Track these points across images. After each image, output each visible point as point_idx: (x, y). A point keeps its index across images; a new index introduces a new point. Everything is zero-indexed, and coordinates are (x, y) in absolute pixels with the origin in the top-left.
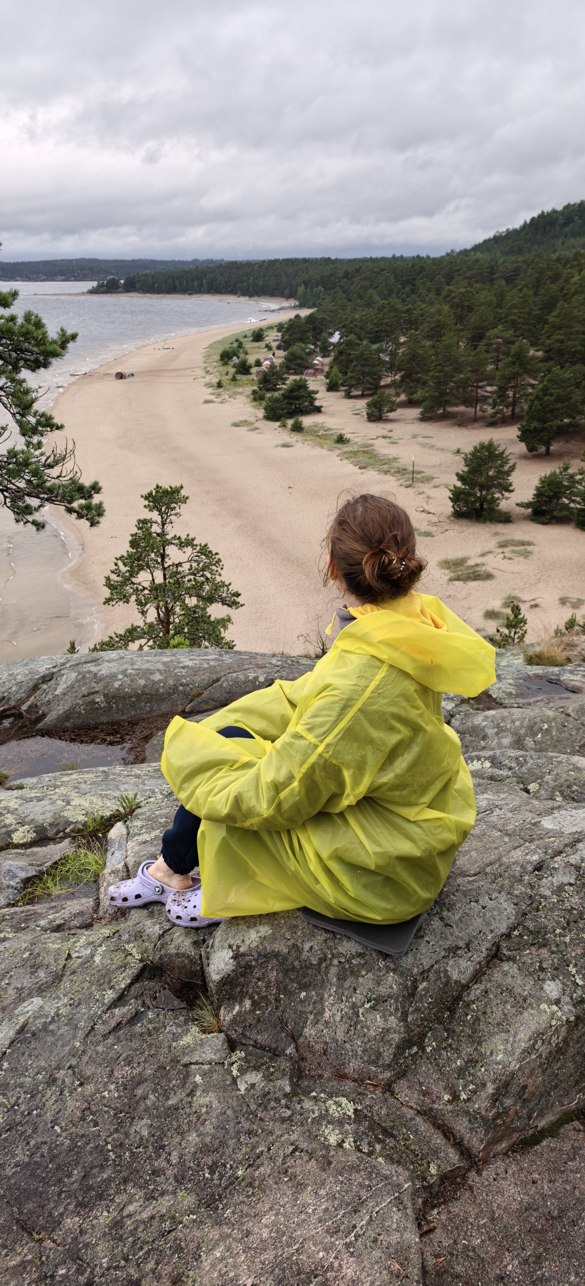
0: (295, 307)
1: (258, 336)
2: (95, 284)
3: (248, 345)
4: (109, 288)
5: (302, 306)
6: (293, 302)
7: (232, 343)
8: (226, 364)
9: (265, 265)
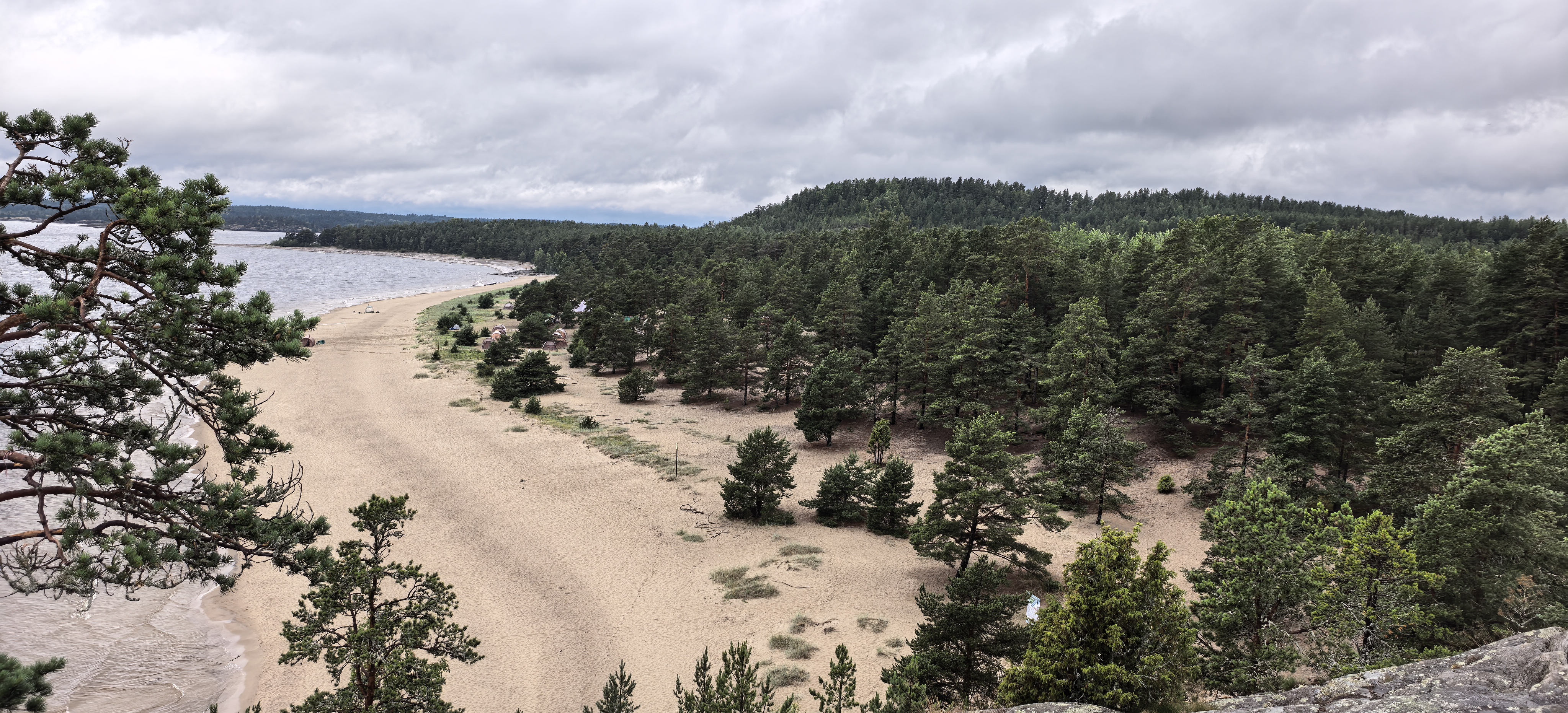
0: (531, 272)
1: (486, 302)
2: (283, 235)
3: (474, 311)
4: (302, 240)
5: (539, 271)
6: (528, 266)
7: (453, 309)
8: (444, 332)
9: (496, 225)
